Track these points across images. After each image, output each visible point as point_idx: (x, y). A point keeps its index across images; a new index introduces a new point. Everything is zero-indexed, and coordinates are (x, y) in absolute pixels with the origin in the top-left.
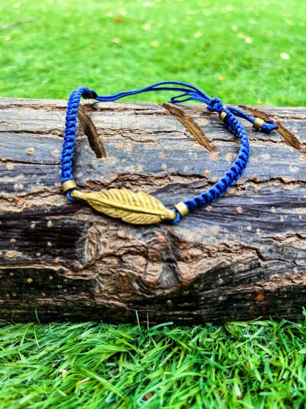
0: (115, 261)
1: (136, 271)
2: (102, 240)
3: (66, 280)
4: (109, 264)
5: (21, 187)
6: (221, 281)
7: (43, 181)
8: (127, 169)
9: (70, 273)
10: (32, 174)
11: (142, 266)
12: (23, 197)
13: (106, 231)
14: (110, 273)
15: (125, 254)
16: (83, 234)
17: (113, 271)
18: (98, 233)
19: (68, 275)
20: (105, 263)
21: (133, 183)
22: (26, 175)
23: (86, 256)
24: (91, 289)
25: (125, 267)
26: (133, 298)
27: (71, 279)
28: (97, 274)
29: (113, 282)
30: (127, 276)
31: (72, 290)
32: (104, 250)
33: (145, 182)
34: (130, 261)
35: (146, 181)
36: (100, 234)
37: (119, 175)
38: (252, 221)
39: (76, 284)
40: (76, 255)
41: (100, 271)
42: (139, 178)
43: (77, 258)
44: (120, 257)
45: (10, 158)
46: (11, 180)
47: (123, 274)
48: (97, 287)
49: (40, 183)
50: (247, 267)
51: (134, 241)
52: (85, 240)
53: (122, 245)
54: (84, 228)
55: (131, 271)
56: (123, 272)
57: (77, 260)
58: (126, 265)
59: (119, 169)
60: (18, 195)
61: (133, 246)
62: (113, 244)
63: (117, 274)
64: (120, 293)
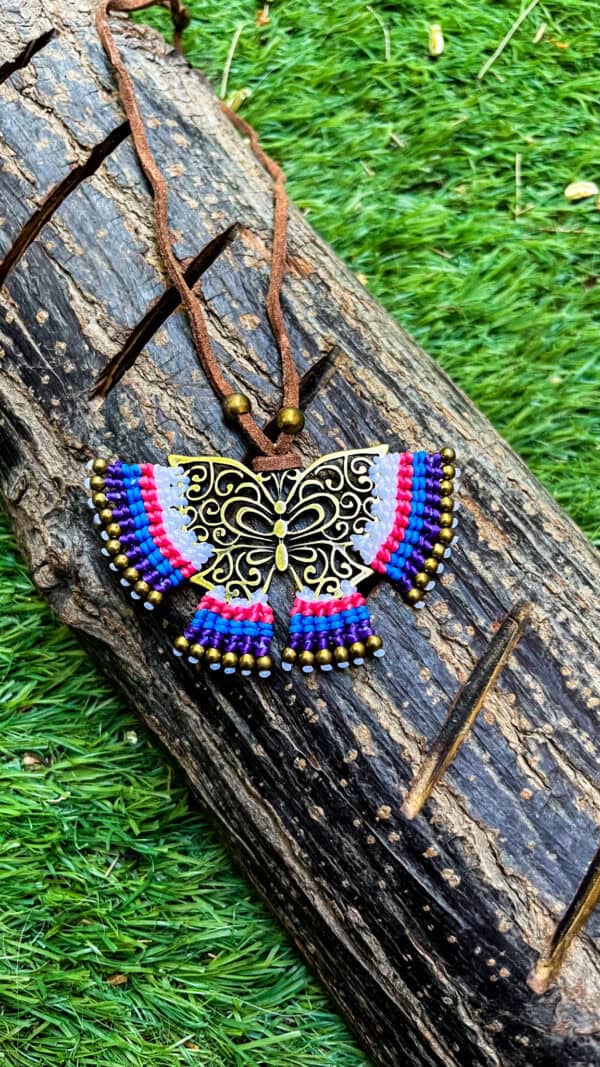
2: (29, 493)
7: (24, 370)
10: (21, 349)
15: (38, 531)
16: (19, 467)
22: (16, 342)
23: (12, 491)
36: (30, 485)
40: (7, 476)
44: (34, 527)
50: (136, 679)
52: (17, 474)
54: (22, 462)
62: (34, 509)
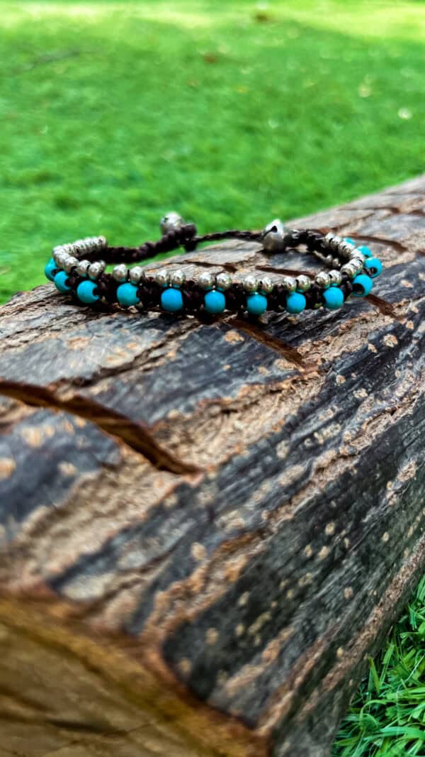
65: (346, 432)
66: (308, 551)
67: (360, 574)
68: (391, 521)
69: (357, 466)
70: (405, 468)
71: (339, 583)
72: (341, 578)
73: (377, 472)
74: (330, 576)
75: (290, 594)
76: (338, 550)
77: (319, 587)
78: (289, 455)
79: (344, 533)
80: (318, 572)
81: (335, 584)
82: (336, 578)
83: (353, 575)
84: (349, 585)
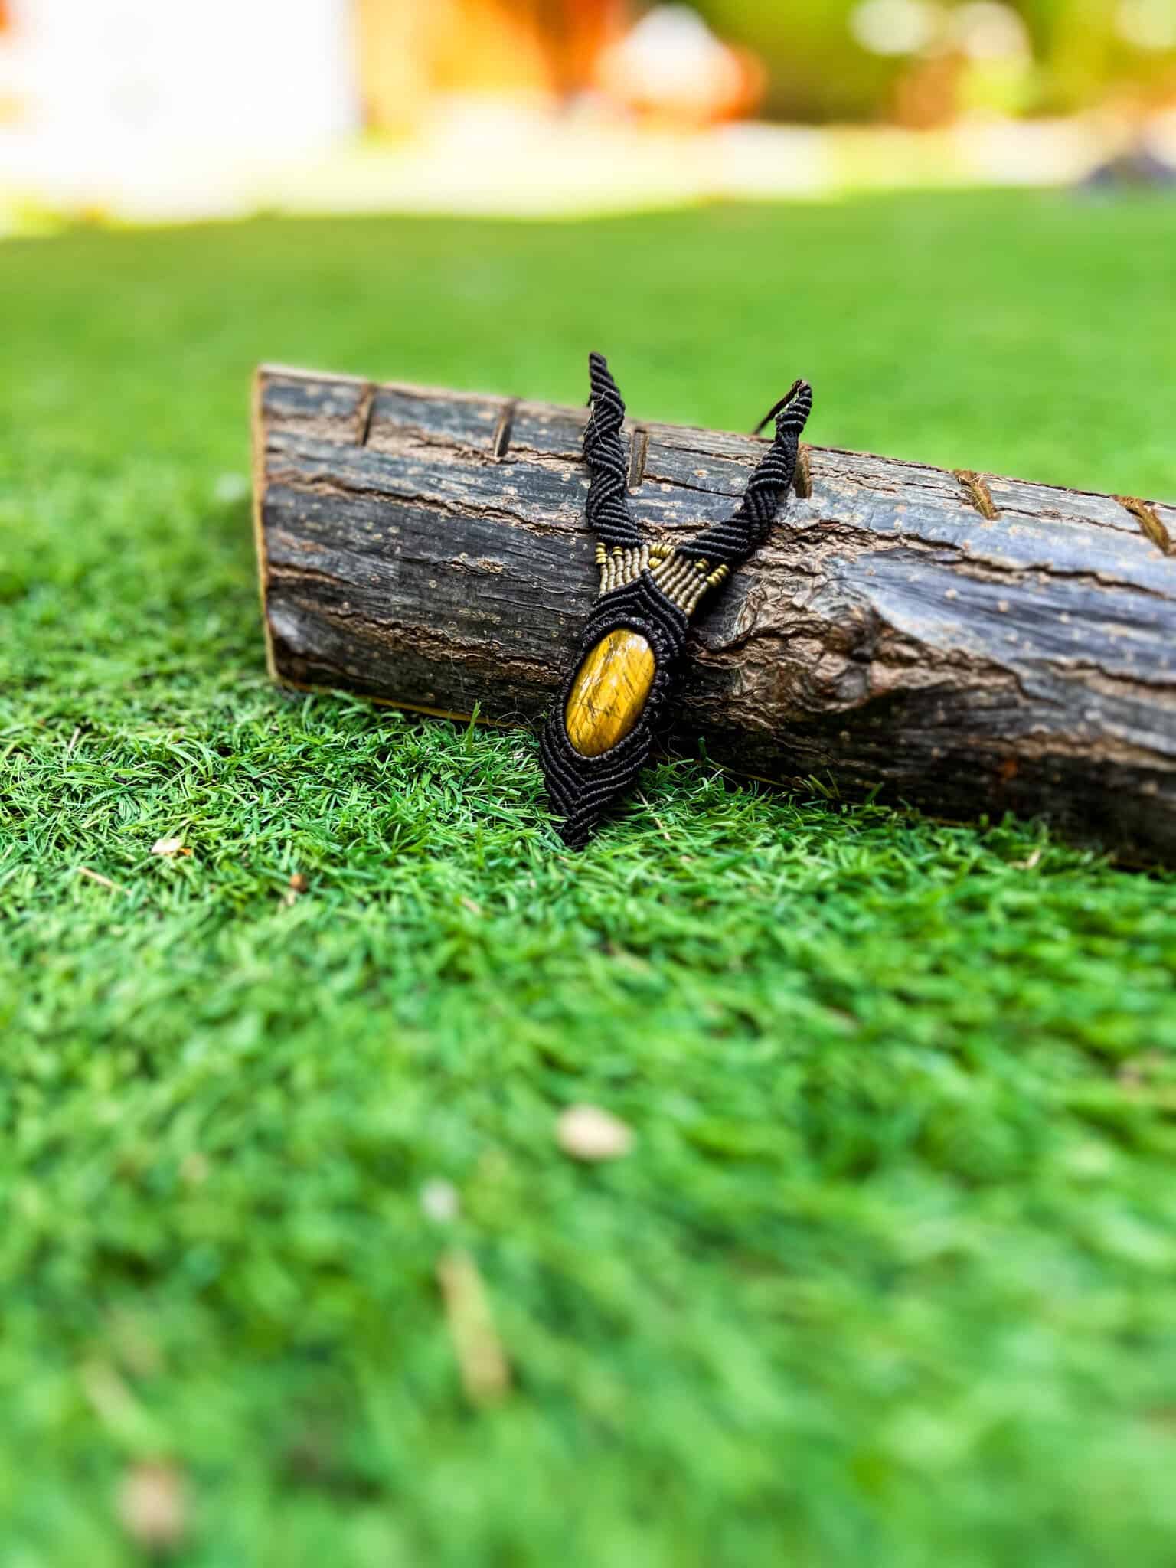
0: (776, 645)
1: (803, 661)
2: (765, 607)
3: (694, 666)
4: (766, 648)
5: (674, 515)
6: (942, 716)
8: (837, 516)
9: (704, 654)
11: (814, 654)
12: (670, 529)
13: (776, 595)
14: (764, 662)
15: (795, 635)
16: (740, 595)
17: (770, 659)
18: (763, 597)
19: (699, 658)
20: (760, 643)
21: (840, 538)
22: (684, 502)
23: (736, 628)
24: (727, 688)
25: (789, 654)
26: (789, 713)
27: (701, 665)
28: (744, 662)
29: (764, 679)
30: (787, 669)
31: (699, 687)
32: (764, 622)
33: (859, 541)
34: (799, 646)
35: (862, 539)
36: (766, 598)
37: (822, 522)
38: (1020, 629)
39: (706, 677)
40: (722, 626)
41: (749, 658)
42: (851, 532)
43: (720, 632)
44: (785, 638)
45: (670, 478)
46: (662, 505)
47: (783, 664)
48: (738, 684)
49: (702, 515)
50: (992, 701)
51: (814, 615)
52: (740, 604)
53: (793, 619)
54: (744, 587)
55: (796, 660)
56: (784, 661)
57: (720, 634)
58: (792, 650)
59: (825, 515)
60: (666, 525)
61: (810, 622)
62: (781, 616)
63: (775, 665)
64: (771, 702)
65: (466, 498)
66: (369, 526)
67: (392, 579)
68: (446, 580)
69: (446, 517)
70: (491, 560)
71: (374, 566)
72: (378, 565)
73: (461, 537)
74: (373, 556)
75: (340, 533)
76: (387, 547)
77: (360, 552)
78: (414, 476)
79: (401, 542)
80: (366, 543)
81: (371, 564)
82: (375, 563)
83: (387, 574)
84: (379, 575)
